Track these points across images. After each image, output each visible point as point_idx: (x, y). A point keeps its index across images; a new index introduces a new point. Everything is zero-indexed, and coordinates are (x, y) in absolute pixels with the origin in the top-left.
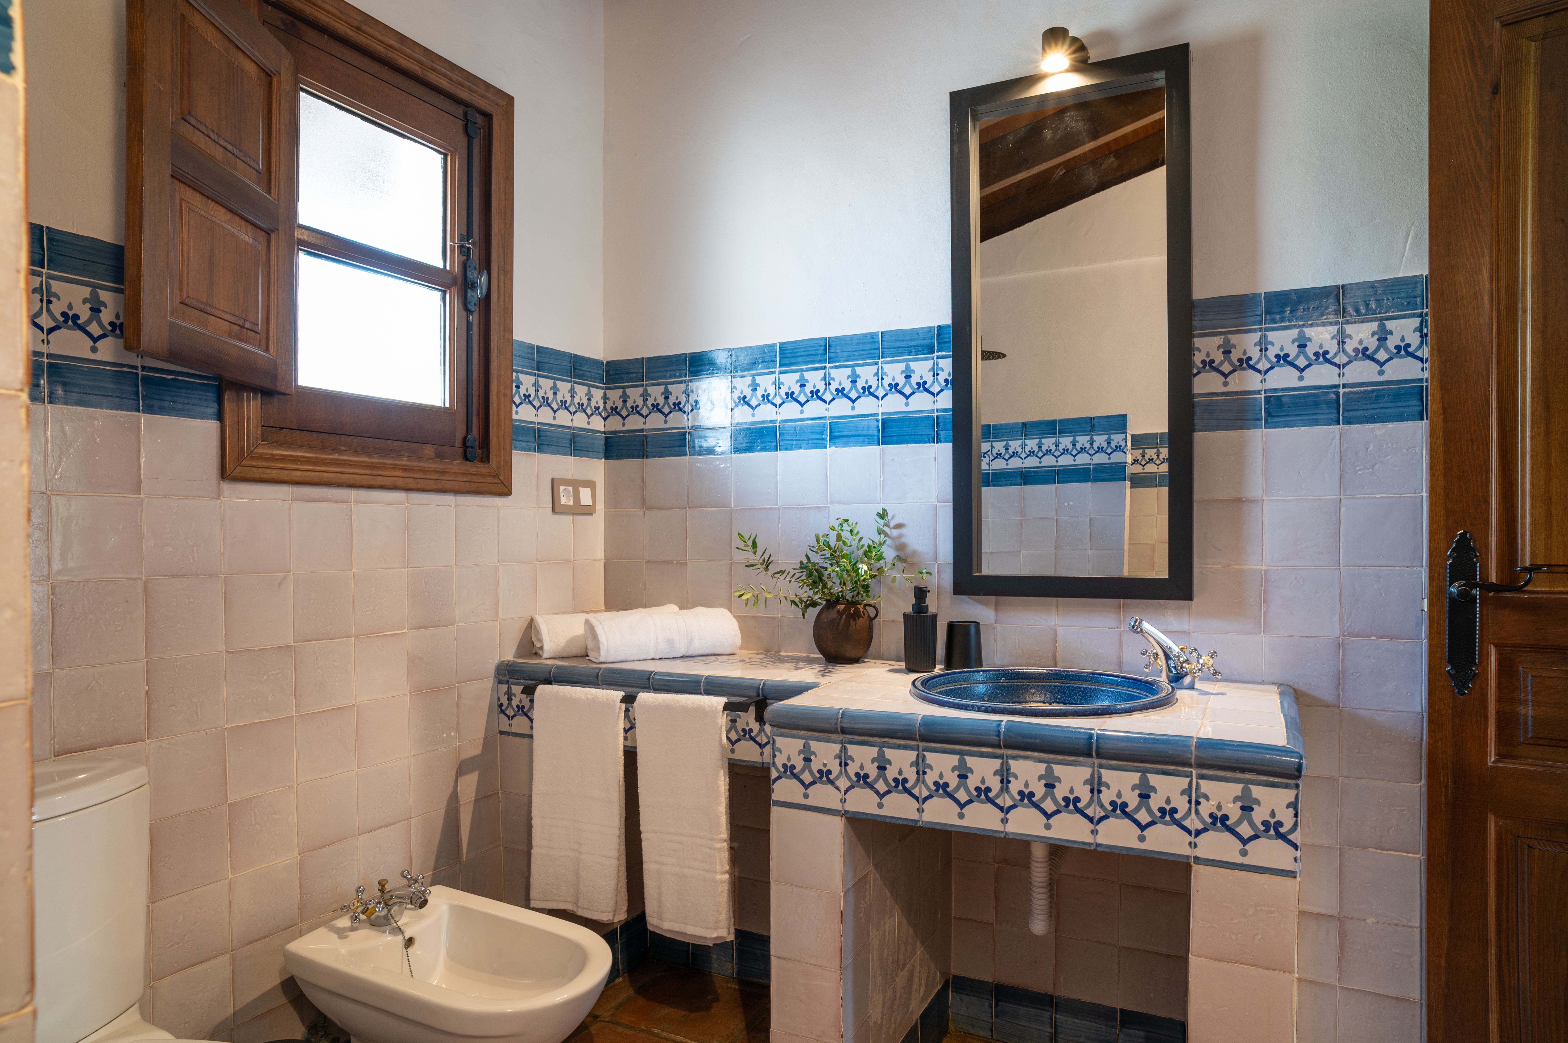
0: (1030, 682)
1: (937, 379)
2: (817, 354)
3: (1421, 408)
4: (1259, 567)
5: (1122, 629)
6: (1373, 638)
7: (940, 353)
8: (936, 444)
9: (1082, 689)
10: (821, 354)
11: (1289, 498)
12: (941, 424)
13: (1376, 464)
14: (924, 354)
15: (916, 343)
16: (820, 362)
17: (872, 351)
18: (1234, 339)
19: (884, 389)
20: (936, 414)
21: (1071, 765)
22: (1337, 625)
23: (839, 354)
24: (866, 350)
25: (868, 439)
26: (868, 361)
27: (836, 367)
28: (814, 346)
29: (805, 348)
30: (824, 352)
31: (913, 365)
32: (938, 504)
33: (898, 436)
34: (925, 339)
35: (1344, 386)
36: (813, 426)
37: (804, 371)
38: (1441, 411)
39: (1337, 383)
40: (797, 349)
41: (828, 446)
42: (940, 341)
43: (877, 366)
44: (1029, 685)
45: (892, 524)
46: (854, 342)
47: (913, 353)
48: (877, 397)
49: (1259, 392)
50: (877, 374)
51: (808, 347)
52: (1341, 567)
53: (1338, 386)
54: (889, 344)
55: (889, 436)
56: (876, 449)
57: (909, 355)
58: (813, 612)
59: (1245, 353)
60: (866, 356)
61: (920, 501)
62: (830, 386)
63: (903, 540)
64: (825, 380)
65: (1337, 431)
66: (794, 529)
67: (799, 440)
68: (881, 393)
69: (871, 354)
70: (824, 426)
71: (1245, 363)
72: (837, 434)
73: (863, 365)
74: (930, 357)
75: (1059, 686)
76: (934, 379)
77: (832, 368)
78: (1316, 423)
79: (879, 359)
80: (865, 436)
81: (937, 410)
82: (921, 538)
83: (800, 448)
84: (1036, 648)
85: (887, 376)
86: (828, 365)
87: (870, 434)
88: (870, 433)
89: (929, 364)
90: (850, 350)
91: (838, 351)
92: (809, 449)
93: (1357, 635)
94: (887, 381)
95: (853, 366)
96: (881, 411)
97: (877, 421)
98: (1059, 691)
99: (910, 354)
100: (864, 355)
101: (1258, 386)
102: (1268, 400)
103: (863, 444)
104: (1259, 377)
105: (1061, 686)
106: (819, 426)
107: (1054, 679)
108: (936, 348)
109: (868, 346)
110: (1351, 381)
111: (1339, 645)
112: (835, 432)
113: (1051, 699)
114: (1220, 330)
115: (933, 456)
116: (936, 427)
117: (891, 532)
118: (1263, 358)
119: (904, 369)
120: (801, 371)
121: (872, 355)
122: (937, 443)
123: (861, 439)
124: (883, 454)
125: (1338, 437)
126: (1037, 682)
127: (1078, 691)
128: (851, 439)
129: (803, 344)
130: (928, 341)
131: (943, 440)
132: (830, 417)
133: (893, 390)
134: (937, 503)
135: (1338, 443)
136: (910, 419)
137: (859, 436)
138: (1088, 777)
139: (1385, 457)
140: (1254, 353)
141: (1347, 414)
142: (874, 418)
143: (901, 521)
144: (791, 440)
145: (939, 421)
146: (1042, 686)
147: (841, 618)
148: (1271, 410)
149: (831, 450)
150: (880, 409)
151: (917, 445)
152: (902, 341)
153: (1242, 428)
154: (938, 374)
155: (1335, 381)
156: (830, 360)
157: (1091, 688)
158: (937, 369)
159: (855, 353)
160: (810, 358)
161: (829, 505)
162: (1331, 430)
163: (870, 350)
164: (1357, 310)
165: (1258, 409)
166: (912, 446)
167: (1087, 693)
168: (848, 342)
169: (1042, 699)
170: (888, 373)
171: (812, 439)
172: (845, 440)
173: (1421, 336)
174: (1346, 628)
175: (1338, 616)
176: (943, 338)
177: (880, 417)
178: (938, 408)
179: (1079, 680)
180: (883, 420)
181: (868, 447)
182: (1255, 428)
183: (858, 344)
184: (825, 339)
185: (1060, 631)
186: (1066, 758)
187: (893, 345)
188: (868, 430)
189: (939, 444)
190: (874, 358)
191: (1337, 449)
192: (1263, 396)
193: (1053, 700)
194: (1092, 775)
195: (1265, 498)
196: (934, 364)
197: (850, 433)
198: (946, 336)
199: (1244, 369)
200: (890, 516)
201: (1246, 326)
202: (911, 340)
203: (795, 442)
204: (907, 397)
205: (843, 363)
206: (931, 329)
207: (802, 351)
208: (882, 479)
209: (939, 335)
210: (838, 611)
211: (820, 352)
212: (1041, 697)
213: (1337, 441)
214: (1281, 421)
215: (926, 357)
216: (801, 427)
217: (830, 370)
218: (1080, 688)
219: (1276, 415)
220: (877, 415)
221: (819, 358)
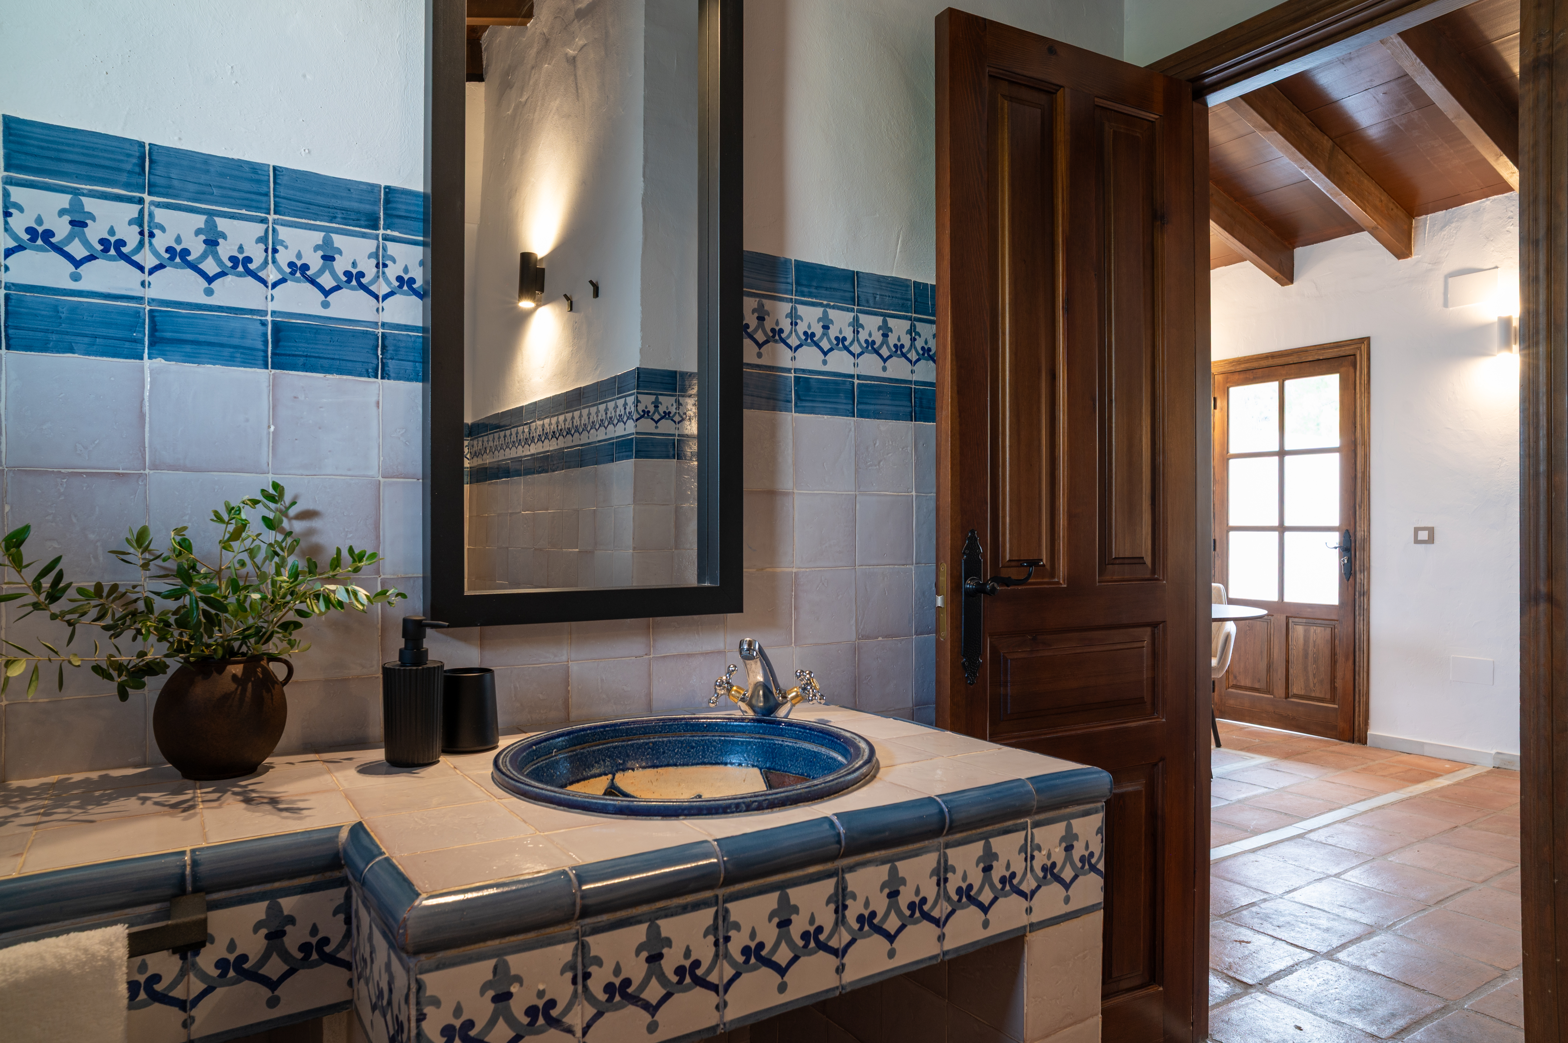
0: (583, 748)
1: (384, 273)
2: (119, 170)
3: (910, 409)
4: (790, 570)
5: (651, 656)
6: (880, 639)
7: (389, 232)
8: (379, 380)
9: (651, 745)
10: (129, 172)
11: (815, 492)
12: (390, 349)
13: (881, 461)
14: (360, 227)
15: (346, 204)
16: (127, 186)
17: (254, 197)
18: (767, 303)
19: (280, 269)
20: (381, 330)
21: (917, 855)
22: (854, 628)
23: (175, 183)
24: (240, 191)
25: (242, 353)
26: (244, 212)
27: (167, 206)
28: (113, 152)
29: (87, 148)
30: (137, 169)
31: (338, 240)
32: (382, 480)
33: (306, 356)
34: (361, 201)
35: (859, 377)
36: (106, 310)
37: (84, 195)
38: (958, 414)
39: (853, 373)
40: (62, 144)
41: (146, 355)
42: (389, 212)
43: (264, 226)
44: (583, 753)
45: (292, 512)
46: (212, 169)
47: (339, 219)
48: (264, 282)
49: (789, 370)
50: (263, 240)
51: (94, 149)
52: (857, 567)
53: (852, 376)
54: (291, 192)
55: (289, 355)
56: (261, 376)
57: (331, 222)
58: (155, 685)
59: (777, 323)
60: (238, 202)
61: (349, 473)
62: (154, 241)
63: (315, 539)
64: (141, 225)
65: (852, 423)
66: (50, 518)
67: (67, 333)
68: (272, 276)
69: (252, 200)
70: (137, 314)
71: (777, 335)
72: (168, 335)
73: (232, 216)
74: (371, 234)
75: (619, 746)
76: (378, 272)
77: (159, 205)
78: (835, 412)
79: (269, 213)
80: (235, 347)
81: (384, 325)
82: (350, 536)
83: (71, 350)
84: (541, 696)
85: (286, 247)
86: (148, 198)
87: (247, 345)
88: (248, 343)
89: (370, 245)
90: (202, 181)
91: (172, 176)
92: (96, 355)
93: (868, 638)
94: (284, 257)
95: (210, 214)
96: (271, 307)
97: (264, 324)
98: (620, 753)
99: (332, 219)
100: (234, 198)
101: (788, 364)
102: (797, 379)
103: (230, 361)
104: (789, 353)
105: (623, 746)
106: (123, 312)
107: (612, 738)
108: (382, 222)
109: (246, 186)
110: (864, 373)
111: (855, 650)
112: (163, 331)
113: (612, 767)
114: (754, 291)
115: (375, 399)
116: (379, 352)
117: (291, 526)
118: (793, 333)
119: (321, 243)
120: (76, 193)
121: (254, 204)
122: (383, 378)
123: (227, 352)
124: (274, 385)
125: (853, 429)
126: (592, 746)
127: (645, 749)
128: (204, 350)
129: (80, 138)
130: (367, 207)
131: (392, 375)
132: (153, 300)
133: (298, 274)
134: (380, 478)
135: (853, 436)
136: (332, 331)
137: (222, 345)
138: (935, 865)
139: (888, 454)
140: (786, 324)
141: (859, 407)
142: (255, 317)
143: (311, 506)
144: (46, 331)
145: (387, 343)
146: (599, 750)
147: (244, 690)
148: (800, 393)
149: (150, 365)
150: (270, 303)
151: (345, 377)
152: (317, 193)
153: (774, 409)
154: (385, 265)
155: (850, 370)
156: (153, 190)
157: (663, 742)
158: (383, 257)
159: (215, 191)
160: (100, 173)
161: (147, 471)
162: (848, 422)
163: (250, 192)
164: (868, 302)
165: (788, 389)
166: (333, 378)
167: (659, 749)
168: (198, 165)
169: (602, 770)
170: (288, 243)
171: (105, 337)
172: (188, 348)
173: (911, 339)
174: (860, 631)
175: (854, 619)
176: (395, 209)
177: (269, 318)
178: (385, 321)
179: (645, 733)
180: (274, 323)
181: (242, 369)
182: (786, 411)
183: (222, 175)
184: (141, 145)
185: (574, 667)
186: (911, 847)
187: (299, 195)
188: (243, 337)
189: (386, 381)
190: (258, 209)
191: (853, 442)
192: (793, 375)
193: (615, 768)
194: (939, 862)
195: (795, 491)
196: (378, 247)
197: (202, 338)
198: (399, 206)
199: (776, 341)
200: (287, 499)
201: (775, 292)
202: (335, 196)
203: (54, 337)
204: (326, 293)
205: (185, 203)
206: (373, 188)
207: (77, 153)
208: (272, 428)
209: (387, 201)
210: (234, 677)
211: (128, 167)
212: (600, 767)
213: (852, 434)
214: (808, 406)
215: (364, 233)
216: (74, 309)
217: (153, 208)
218: (647, 744)
219: (803, 398)
220: (264, 313)
221: (124, 178)
